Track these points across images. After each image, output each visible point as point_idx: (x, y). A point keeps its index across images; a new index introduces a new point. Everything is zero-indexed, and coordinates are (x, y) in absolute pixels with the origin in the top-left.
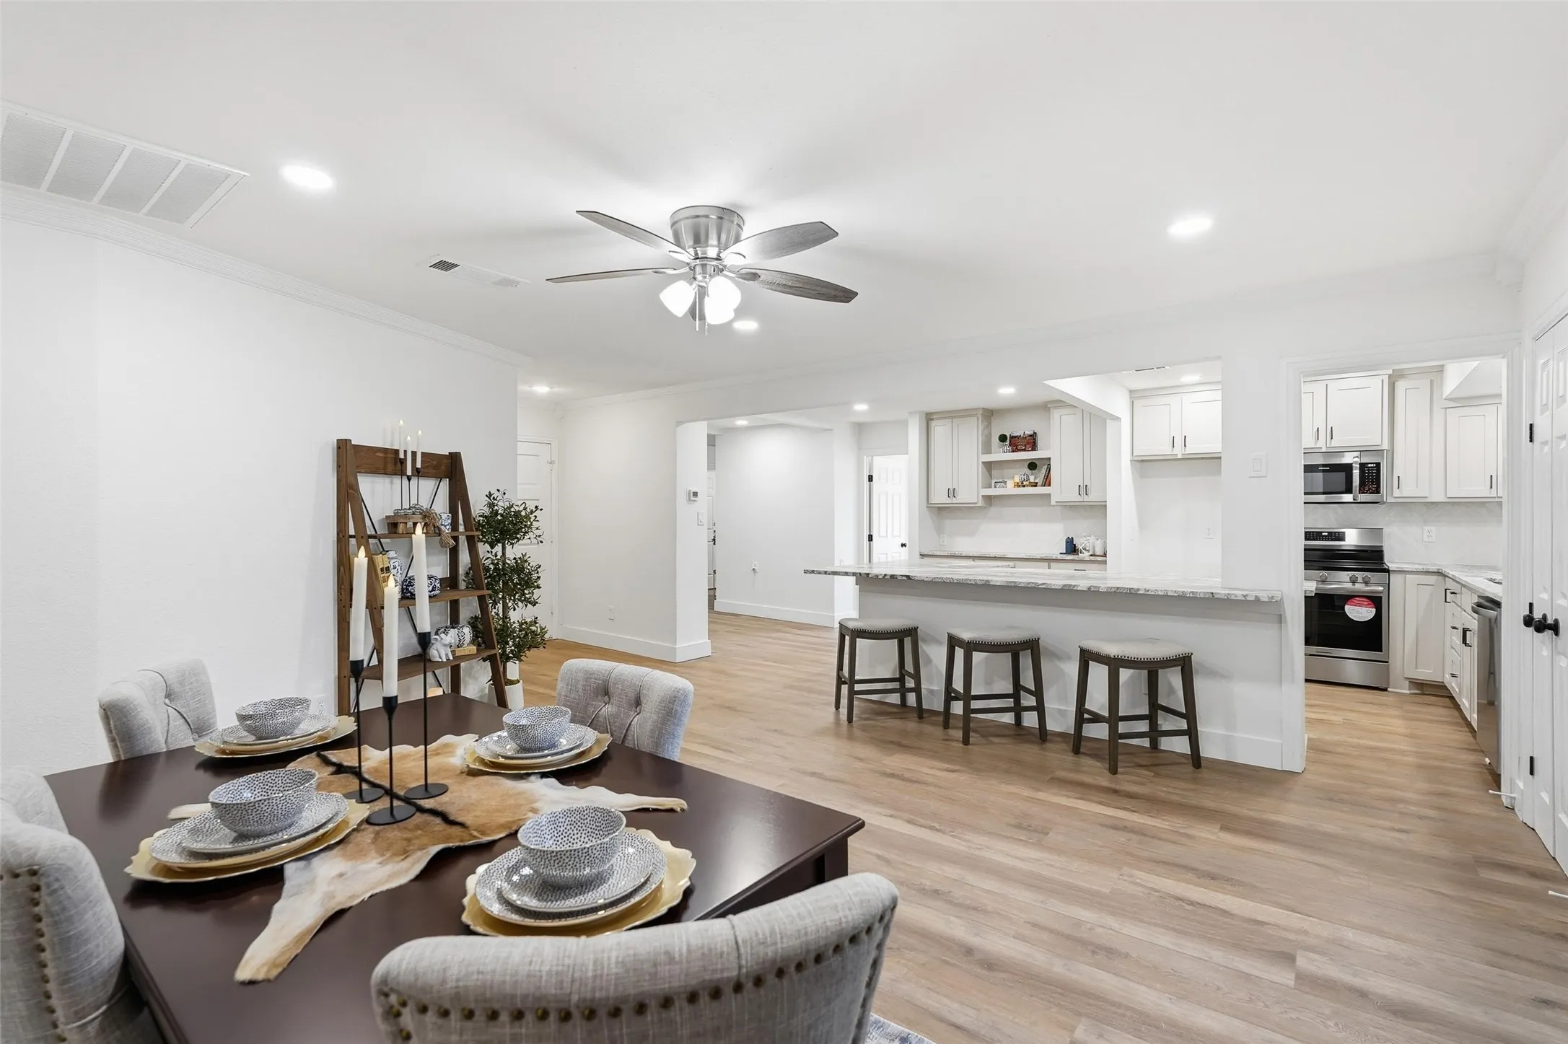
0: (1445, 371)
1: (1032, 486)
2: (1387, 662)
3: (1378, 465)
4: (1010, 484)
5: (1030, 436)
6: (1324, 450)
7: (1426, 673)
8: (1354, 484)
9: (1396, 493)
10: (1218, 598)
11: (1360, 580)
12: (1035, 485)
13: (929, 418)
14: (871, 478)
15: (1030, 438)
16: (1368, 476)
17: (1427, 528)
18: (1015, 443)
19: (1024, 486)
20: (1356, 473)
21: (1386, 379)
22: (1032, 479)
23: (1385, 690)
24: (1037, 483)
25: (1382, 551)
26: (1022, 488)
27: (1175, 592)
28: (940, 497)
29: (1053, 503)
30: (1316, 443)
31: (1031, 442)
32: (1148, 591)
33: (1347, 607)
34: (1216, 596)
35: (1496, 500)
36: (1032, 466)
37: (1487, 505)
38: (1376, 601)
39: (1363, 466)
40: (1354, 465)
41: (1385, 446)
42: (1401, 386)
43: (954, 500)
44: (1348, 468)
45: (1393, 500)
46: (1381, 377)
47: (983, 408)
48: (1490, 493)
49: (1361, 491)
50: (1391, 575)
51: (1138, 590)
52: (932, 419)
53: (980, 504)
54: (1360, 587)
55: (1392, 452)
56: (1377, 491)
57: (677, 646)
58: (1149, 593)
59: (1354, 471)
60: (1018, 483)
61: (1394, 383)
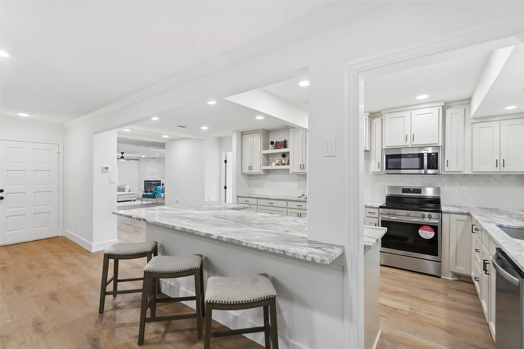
0: (471, 103)
1: (283, 165)
2: (441, 262)
3: (437, 154)
4: (274, 164)
5: (283, 142)
6: (410, 146)
7: (461, 270)
8: (425, 164)
9: (446, 169)
10: (288, 256)
11: (426, 216)
12: (284, 164)
13: (242, 134)
14: (226, 162)
15: (283, 143)
16: (432, 160)
17: (463, 188)
18: (277, 145)
19: (279, 165)
20: (425, 159)
21: (441, 108)
22: (283, 162)
23: (439, 277)
24: (285, 164)
25: (440, 199)
26: (279, 166)
27: (263, 247)
28: (246, 170)
29: (290, 173)
30: (406, 143)
31: (284, 144)
32: (247, 244)
33: (420, 231)
34: (287, 254)
35: (500, 173)
36: (284, 155)
37: (493, 176)
38: (435, 228)
39: (429, 155)
40: (424, 154)
41: (440, 144)
42: (449, 112)
43: (251, 171)
44: (421, 156)
45: (445, 173)
46: (438, 108)
47: (263, 130)
48: (496, 169)
49: (429, 168)
50: (442, 214)
51: (242, 242)
52: (243, 135)
53: (261, 173)
54: (427, 220)
55: (444, 147)
56: (437, 168)
57: (93, 244)
58: (248, 245)
59: (425, 158)
60: (277, 164)
61: (445, 111)
